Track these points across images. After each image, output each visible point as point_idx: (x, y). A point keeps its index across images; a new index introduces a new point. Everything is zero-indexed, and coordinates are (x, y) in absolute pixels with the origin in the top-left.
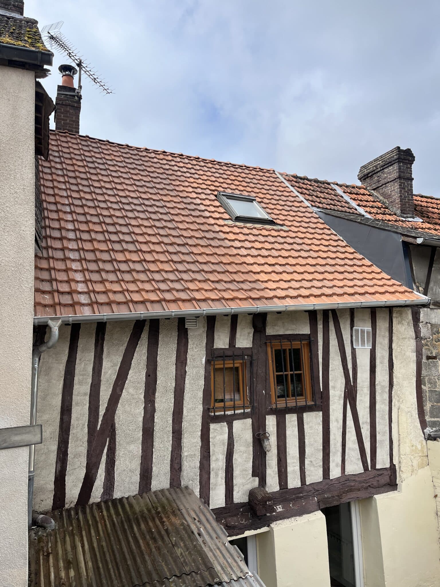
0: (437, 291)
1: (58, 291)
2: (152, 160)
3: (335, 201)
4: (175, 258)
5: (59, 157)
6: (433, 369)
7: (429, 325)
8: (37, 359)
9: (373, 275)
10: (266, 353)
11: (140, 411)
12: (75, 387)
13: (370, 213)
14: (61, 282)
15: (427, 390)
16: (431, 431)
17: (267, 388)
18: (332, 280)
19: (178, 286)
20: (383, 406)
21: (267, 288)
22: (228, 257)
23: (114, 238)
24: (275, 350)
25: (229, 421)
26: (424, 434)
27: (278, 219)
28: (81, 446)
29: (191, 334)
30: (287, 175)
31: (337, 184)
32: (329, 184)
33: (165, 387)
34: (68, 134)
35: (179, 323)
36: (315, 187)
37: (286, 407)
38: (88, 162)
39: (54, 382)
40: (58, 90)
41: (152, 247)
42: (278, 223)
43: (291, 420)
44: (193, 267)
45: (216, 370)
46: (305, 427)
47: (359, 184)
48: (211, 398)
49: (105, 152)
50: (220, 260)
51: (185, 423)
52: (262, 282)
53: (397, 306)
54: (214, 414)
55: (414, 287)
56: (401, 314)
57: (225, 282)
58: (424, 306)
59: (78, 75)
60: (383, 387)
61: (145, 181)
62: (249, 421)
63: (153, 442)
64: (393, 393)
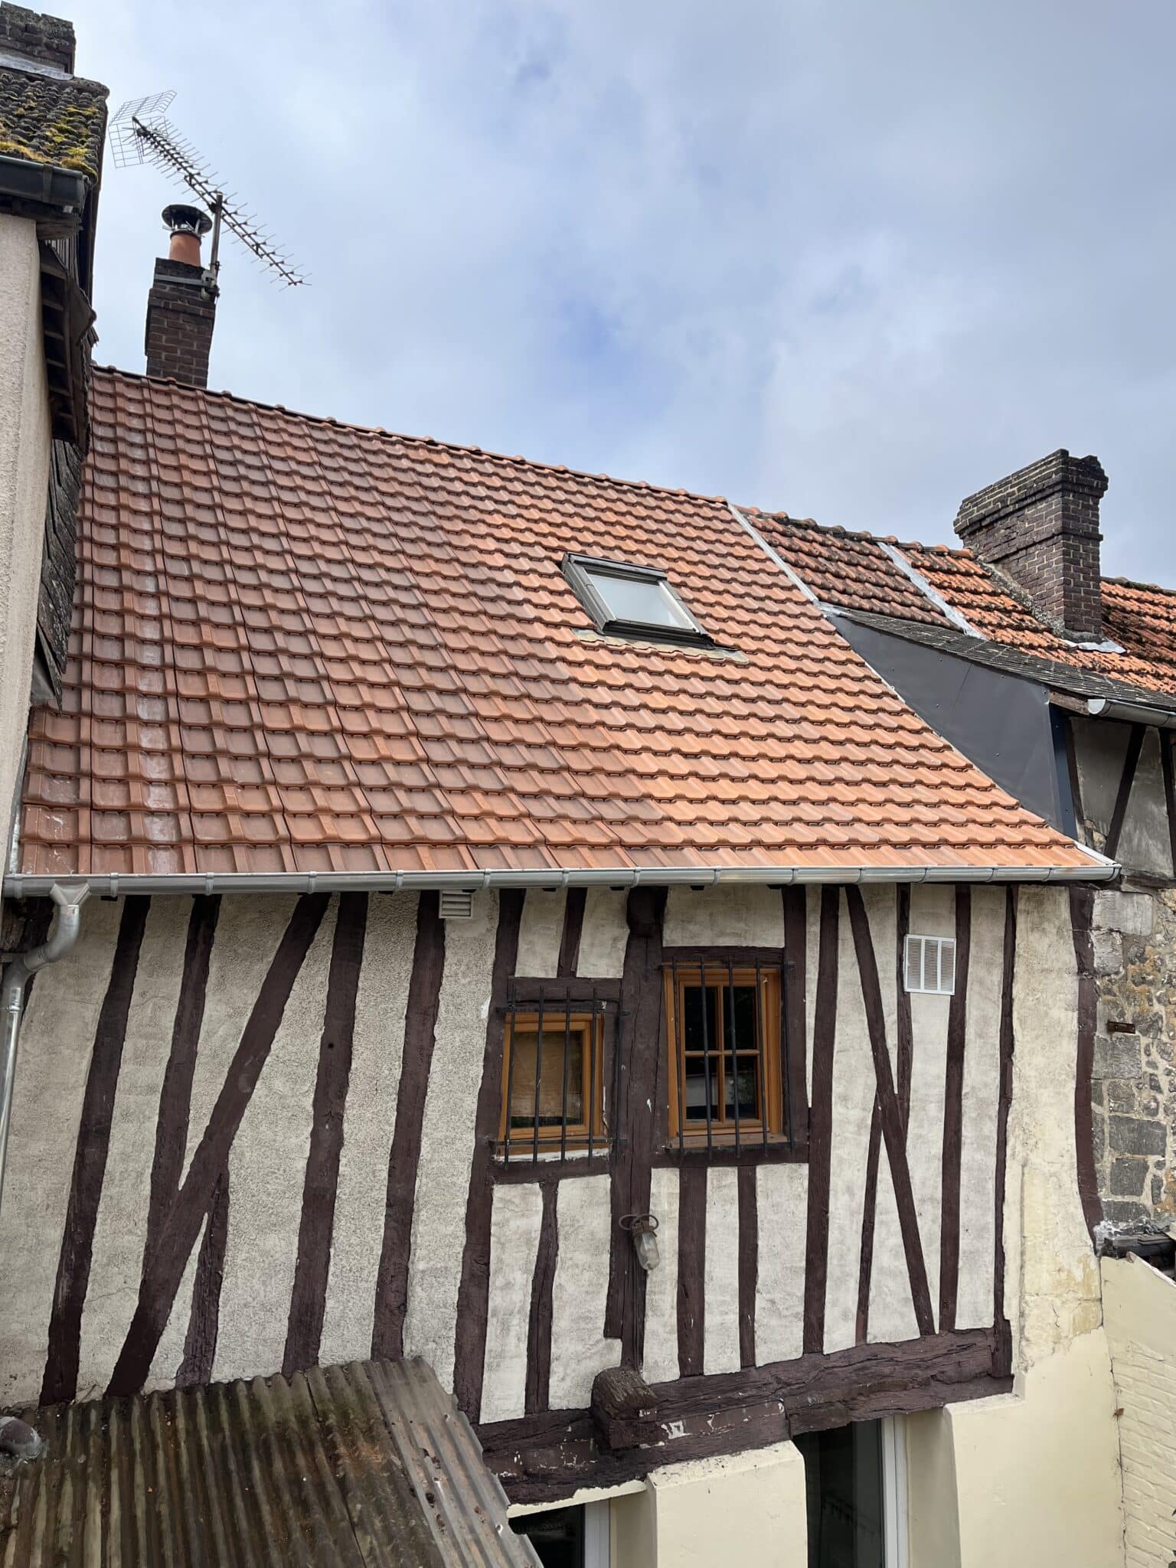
0: (1143, 844)
1: (92, 807)
2: (395, 463)
3: (886, 589)
4: (427, 727)
5: (145, 446)
6: (1125, 1058)
7: (1117, 936)
8: (19, 989)
9: (968, 794)
10: (661, 996)
11: (299, 1143)
12: (125, 1069)
13: (980, 624)
14: (104, 780)
15: (1106, 1116)
16: (1114, 1230)
17: (657, 1091)
18: (852, 804)
19: (423, 803)
20: (978, 1156)
21: (671, 819)
22: (573, 729)
23: (266, 666)
24: (687, 990)
25: (549, 1178)
26: (1094, 1239)
27: (724, 632)
28: (130, 1232)
29: (454, 936)
30: (760, 516)
31: (896, 544)
32: (873, 542)
33: (374, 1078)
34: (175, 388)
35: (421, 904)
36: (834, 549)
37: (707, 1148)
38: (222, 462)
39: (67, 1052)
40: (157, 271)
41: (367, 695)
42: (722, 642)
43: (722, 1184)
44: (473, 754)
45: (517, 1037)
46: (758, 1204)
47: (957, 544)
48: (499, 1115)
49: (270, 436)
50: (548, 738)
51: (424, 1180)
52: (659, 800)
53: (1029, 883)
54: (506, 1159)
55: (1080, 831)
56: (1040, 903)
57: (558, 797)
58: (1103, 884)
59: (212, 231)
60: (982, 1103)
61: (369, 519)
62: (603, 1182)
63: (330, 1229)
64: (1009, 1119)
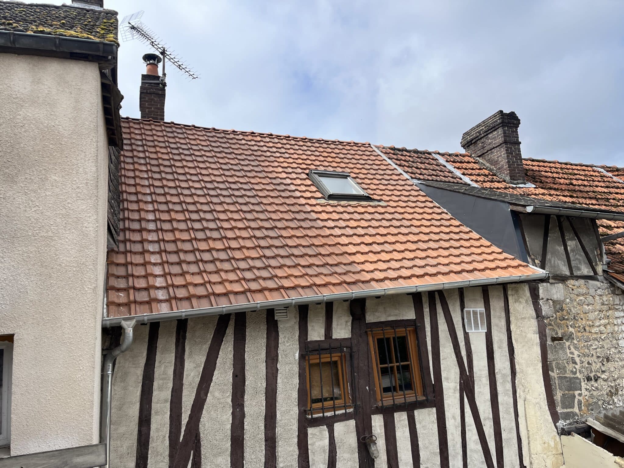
0: (556, 263)
1: (134, 288)
2: (240, 142)
3: (437, 171)
4: (263, 243)
5: (143, 146)
6: (561, 352)
7: (551, 301)
8: (111, 365)
9: (482, 249)
10: (368, 344)
11: (227, 418)
12: (155, 393)
13: (476, 181)
14: (138, 277)
15: (556, 376)
16: (565, 424)
17: (370, 383)
18: (436, 258)
19: (265, 274)
20: (506, 398)
21: (364, 271)
22: (320, 238)
23: (197, 226)
24: (378, 339)
25: (330, 423)
26: (557, 428)
27: (375, 194)
28: (162, 461)
29: (281, 326)
30: (384, 148)
31: (439, 154)
32: (430, 153)
33: (255, 388)
34: (152, 122)
35: (267, 315)
36: (414, 158)
37: (393, 405)
38: (173, 148)
39: (131, 389)
40: (142, 79)
41: (238, 233)
42: (375, 198)
43: (401, 419)
44: (282, 252)
45: (311, 366)
46: (417, 427)
47: (463, 151)
48: (307, 399)
49: (190, 137)
50: (311, 243)
51: (279, 429)
52: (358, 263)
53: (512, 283)
54: (312, 416)
55: (529, 260)
56: (517, 291)
57: (318, 266)
58: (542, 280)
59: (162, 62)
60: (504, 376)
61: (232, 164)
62: (352, 423)
63: (243, 453)
64: (516, 381)
